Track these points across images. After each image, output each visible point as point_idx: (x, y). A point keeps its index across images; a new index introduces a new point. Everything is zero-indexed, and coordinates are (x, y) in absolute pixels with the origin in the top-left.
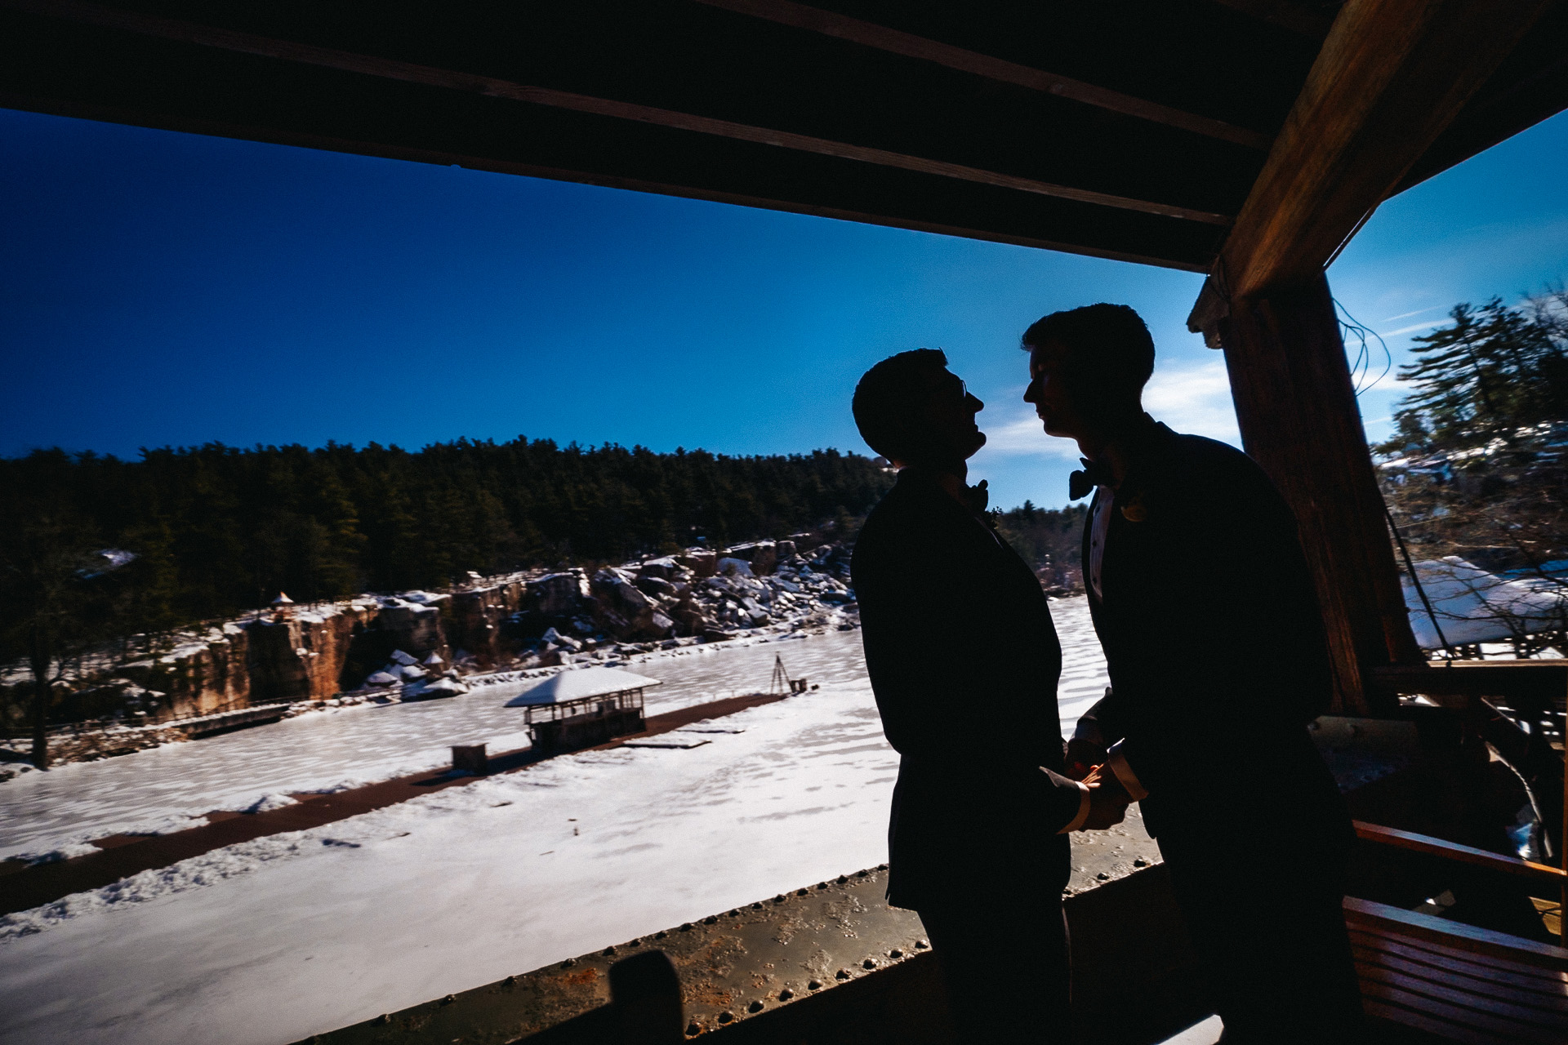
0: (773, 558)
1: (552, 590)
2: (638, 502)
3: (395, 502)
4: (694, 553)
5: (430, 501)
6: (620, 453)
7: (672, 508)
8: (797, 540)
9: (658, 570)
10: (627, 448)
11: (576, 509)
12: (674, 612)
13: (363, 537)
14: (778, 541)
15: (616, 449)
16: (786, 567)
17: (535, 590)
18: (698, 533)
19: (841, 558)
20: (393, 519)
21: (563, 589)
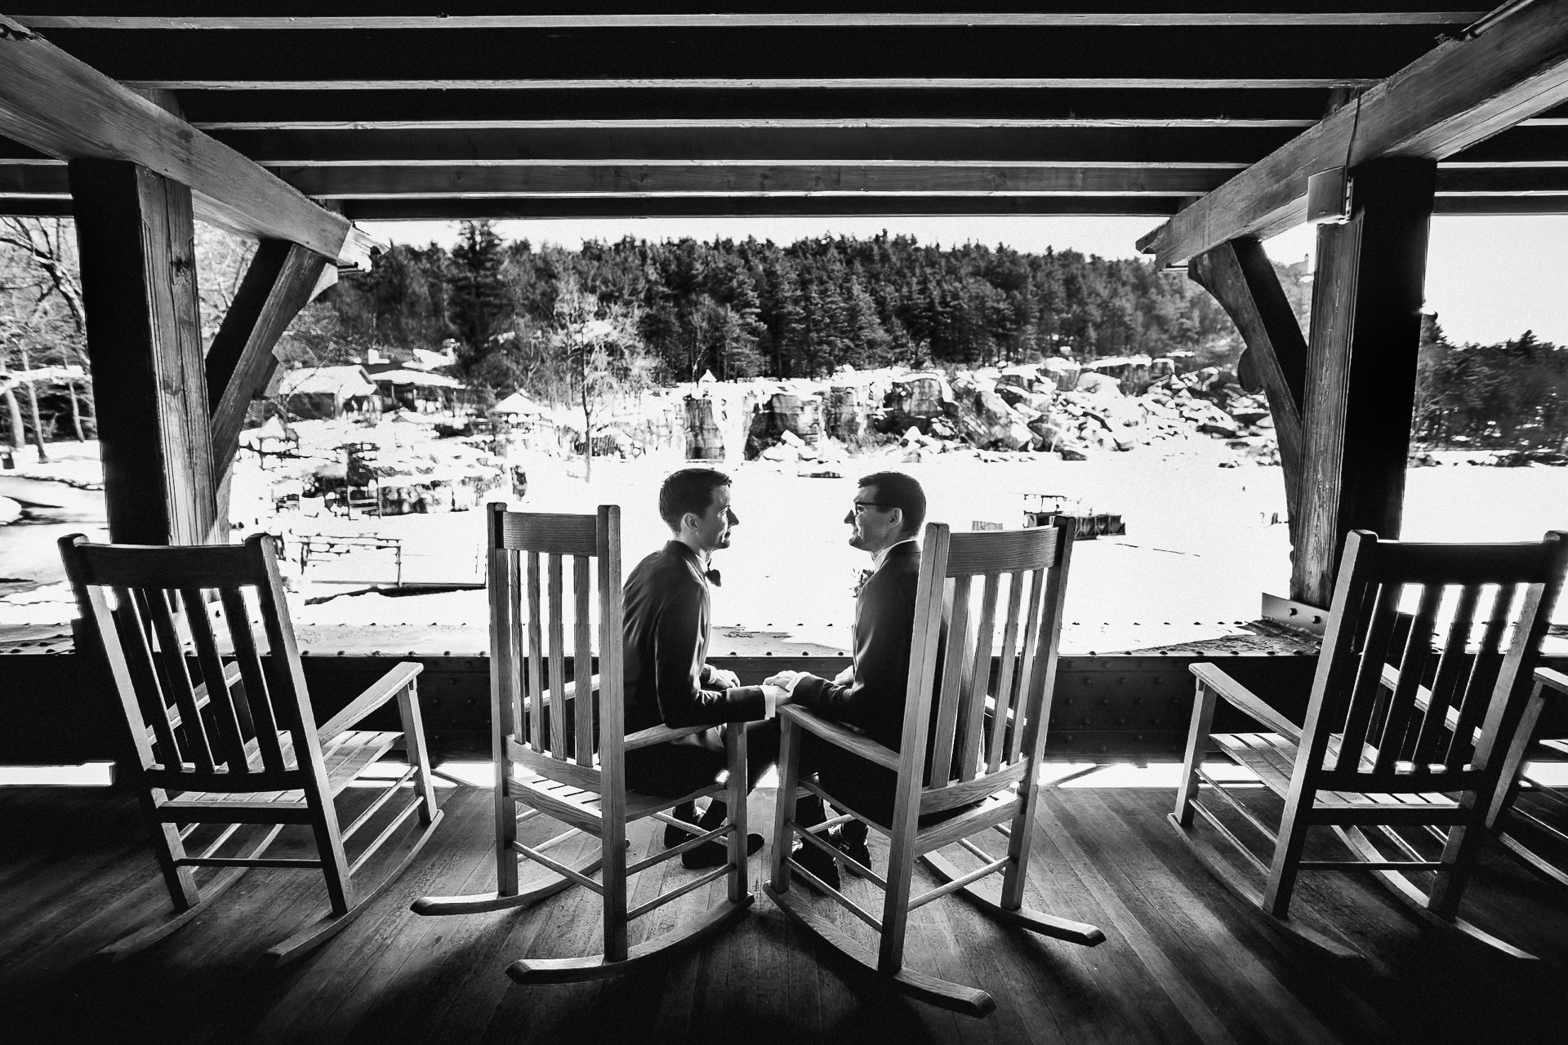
0: (1147, 377)
1: (917, 391)
2: (1002, 306)
3: (786, 295)
4: (1056, 364)
5: (814, 295)
6: (981, 250)
7: (1038, 314)
8: (1177, 359)
9: (1017, 380)
10: (988, 246)
11: (940, 309)
12: (1033, 426)
13: (763, 326)
14: (1153, 359)
15: (978, 246)
16: (1159, 390)
17: (901, 389)
18: (1060, 343)
19: (1229, 385)
20: (785, 311)
21: (927, 390)
